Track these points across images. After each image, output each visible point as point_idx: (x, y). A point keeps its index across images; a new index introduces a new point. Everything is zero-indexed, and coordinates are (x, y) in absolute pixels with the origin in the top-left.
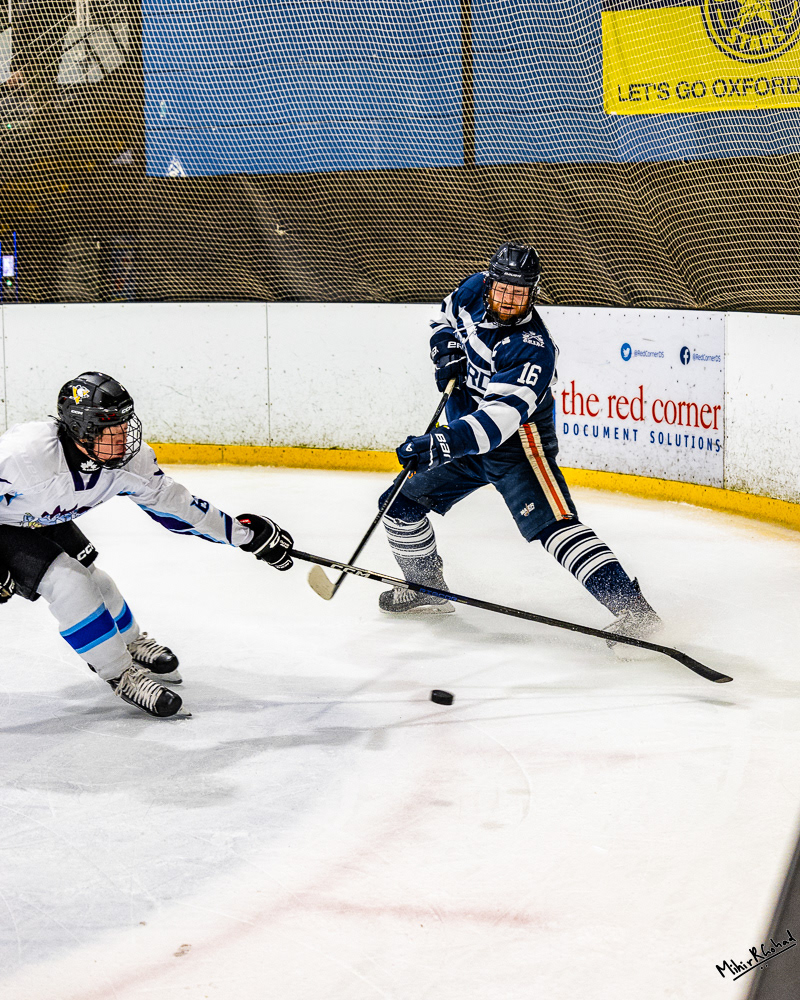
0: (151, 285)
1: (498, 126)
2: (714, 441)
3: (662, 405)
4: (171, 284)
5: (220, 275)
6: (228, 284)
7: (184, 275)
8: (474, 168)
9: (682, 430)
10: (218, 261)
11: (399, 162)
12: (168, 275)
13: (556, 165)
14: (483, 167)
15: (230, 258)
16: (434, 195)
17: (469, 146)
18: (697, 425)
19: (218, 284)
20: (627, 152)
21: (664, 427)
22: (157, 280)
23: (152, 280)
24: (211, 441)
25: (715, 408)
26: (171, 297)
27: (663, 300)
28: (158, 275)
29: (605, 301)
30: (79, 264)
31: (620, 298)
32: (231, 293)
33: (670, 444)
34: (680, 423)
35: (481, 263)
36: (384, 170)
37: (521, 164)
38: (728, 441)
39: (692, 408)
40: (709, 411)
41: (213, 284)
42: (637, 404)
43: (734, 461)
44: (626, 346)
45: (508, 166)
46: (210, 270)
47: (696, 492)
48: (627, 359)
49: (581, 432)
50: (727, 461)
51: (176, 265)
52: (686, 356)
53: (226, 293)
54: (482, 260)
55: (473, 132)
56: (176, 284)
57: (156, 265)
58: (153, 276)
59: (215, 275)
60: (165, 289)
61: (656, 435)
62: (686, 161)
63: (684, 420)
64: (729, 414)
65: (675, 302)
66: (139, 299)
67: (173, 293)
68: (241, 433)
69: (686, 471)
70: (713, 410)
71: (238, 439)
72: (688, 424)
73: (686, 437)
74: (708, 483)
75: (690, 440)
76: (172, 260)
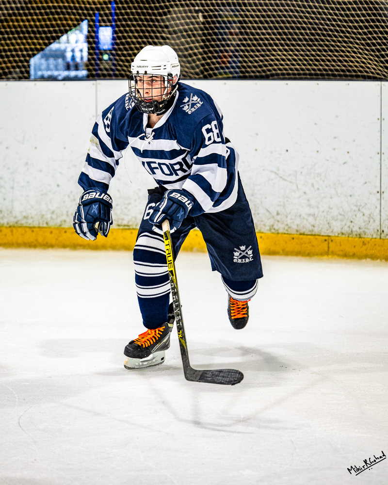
0: (256, 62)
4: (278, 60)
5: (331, 51)
6: (340, 61)
7: (292, 50)
10: (329, 36)
12: (275, 50)
15: (343, 32)
19: (329, 61)
22: (262, 56)
23: (257, 56)
24: (316, 230)
26: (277, 75)
28: (264, 50)
30: (178, 38)
32: (343, 71)
41: (323, 60)
46: (321, 45)
51: (283, 39)
53: (337, 70)
56: (283, 60)
57: (262, 39)
58: (258, 51)
59: (325, 51)
60: (271, 65)
66: (244, 76)
67: (280, 69)
68: (349, 224)
71: (346, 229)
76: (280, 34)
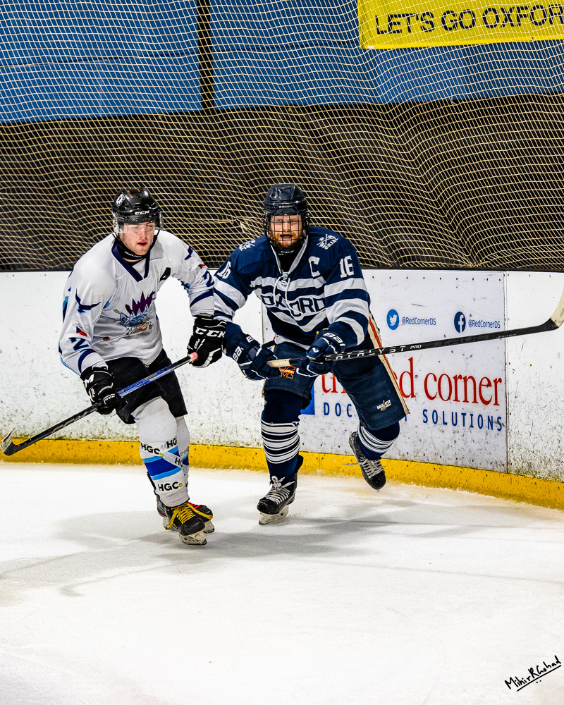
1: (240, 65)
2: (495, 419)
3: (435, 380)
8: (214, 113)
9: (459, 407)
11: (128, 108)
13: (308, 108)
14: (223, 111)
16: (168, 144)
17: (207, 87)
18: (475, 401)
20: (388, 91)
21: (438, 404)
25: (495, 381)
27: (433, 259)
29: (367, 262)
31: (384, 258)
33: (445, 424)
34: (456, 400)
35: (224, 221)
36: (110, 118)
37: (267, 107)
38: (511, 418)
39: (470, 382)
40: (489, 385)
42: (407, 378)
43: (518, 441)
44: (392, 313)
45: (253, 109)
47: (476, 478)
48: (394, 328)
49: (344, 413)
50: (511, 442)
52: (461, 323)
54: (225, 218)
55: (212, 71)
61: (429, 414)
62: (456, 101)
63: (461, 396)
64: (511, 388)
65: (447, 261)
69: (464, 453)
70: (493, 384)
72: (466, 401)
73: (464, 415)
74: (490, 467)
75: (468, 418)
